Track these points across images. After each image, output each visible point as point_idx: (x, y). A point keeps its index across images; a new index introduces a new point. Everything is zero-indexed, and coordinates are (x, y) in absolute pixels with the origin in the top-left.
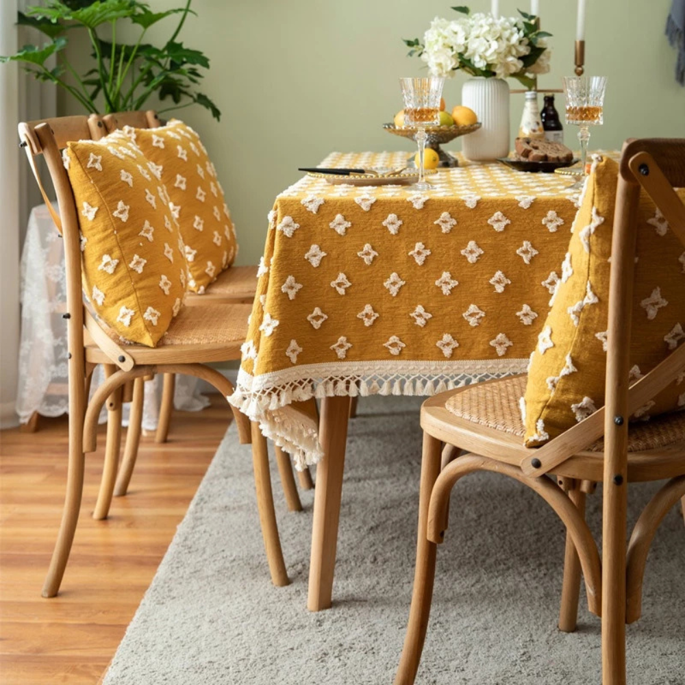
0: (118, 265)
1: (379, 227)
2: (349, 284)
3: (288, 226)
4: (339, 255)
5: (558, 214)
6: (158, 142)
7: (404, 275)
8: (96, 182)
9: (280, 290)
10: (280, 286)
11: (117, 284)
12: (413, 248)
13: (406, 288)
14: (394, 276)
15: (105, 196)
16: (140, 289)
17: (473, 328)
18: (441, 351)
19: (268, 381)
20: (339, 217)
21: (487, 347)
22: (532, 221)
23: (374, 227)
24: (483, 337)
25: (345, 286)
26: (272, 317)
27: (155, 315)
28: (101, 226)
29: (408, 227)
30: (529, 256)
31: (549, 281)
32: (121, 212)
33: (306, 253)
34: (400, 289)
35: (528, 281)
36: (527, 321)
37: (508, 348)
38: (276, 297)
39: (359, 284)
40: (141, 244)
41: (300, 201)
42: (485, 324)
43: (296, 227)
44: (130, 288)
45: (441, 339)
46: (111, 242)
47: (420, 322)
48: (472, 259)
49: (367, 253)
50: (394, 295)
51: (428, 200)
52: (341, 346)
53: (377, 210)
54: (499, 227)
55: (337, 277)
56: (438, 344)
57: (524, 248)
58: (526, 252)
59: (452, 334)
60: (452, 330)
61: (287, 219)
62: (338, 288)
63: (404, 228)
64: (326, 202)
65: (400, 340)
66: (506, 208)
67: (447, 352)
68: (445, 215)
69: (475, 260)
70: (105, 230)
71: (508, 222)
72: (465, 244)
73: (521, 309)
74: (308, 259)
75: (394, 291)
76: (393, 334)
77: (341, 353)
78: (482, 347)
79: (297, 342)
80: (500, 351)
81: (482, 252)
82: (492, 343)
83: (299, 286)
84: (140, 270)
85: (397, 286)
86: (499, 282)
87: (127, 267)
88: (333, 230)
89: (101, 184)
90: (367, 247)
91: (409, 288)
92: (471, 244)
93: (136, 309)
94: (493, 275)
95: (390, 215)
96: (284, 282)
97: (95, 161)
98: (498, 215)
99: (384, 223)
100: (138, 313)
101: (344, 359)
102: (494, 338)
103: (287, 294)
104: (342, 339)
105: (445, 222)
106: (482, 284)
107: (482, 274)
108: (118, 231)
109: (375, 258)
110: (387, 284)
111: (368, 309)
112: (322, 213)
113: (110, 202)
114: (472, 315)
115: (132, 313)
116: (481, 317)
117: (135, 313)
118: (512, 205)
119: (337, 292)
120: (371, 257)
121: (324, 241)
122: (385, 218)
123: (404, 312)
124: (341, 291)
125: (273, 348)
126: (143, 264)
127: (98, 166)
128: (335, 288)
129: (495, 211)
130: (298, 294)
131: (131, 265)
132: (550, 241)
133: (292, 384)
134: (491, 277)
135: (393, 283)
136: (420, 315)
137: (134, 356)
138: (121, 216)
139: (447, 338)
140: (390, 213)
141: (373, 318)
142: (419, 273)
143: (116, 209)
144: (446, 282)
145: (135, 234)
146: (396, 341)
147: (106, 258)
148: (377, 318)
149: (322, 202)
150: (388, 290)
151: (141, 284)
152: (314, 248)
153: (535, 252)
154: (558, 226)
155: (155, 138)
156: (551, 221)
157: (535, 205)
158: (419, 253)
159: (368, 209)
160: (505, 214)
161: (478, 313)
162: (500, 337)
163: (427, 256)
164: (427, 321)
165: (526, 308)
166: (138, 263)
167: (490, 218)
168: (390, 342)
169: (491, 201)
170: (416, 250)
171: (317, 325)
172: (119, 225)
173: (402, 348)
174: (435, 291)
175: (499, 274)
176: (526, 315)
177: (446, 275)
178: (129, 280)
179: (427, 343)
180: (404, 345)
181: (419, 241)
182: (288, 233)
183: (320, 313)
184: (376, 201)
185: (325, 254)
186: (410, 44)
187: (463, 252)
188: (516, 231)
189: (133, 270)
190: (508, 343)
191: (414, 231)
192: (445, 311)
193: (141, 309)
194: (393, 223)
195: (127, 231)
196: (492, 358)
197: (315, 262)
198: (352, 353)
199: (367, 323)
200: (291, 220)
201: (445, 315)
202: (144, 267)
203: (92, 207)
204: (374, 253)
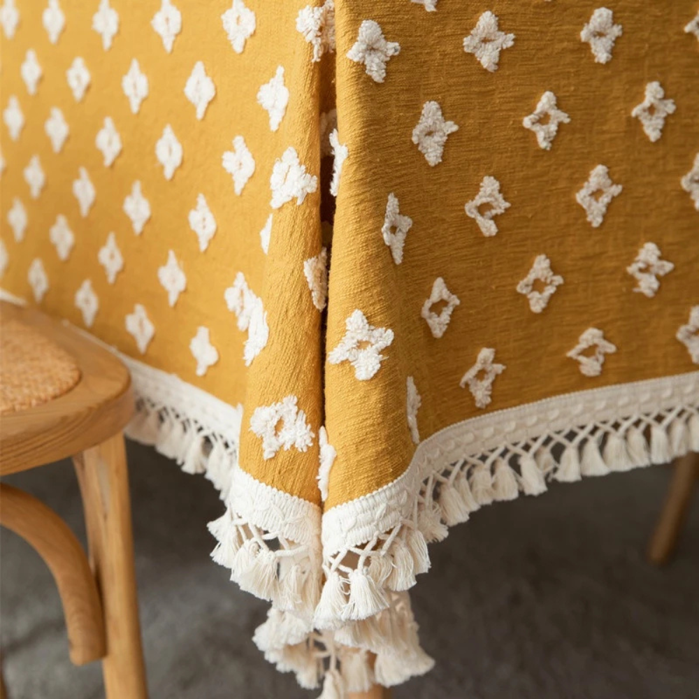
1: (571, 46)
2: (503, 206)
3: (372, 48)
7: (620, 170)
9: (378, 240)
10: (379, 228)
12: (640, 97)
13: (622, 203)
14: (598, 174)
18: (685, 351)
20: (485, 20)
23: (559, 46)
25: (494, 212)
26: (370, 320)
33: (414, 126)
34: (610, 205)
43: (391, 53)
47: (647, 285)
49: (545, 117)
50: (597, 223)
52: (482, 374)
55: (477, 188)
56: (680, 333)
61: (369, 30)
62: (480, 220)
63: (624, 45)
65: (605, 338)
74: (418, 143)
75: (596, 212)
76: (591, 323)
77: (481, 393)
79: (415, 382)
83: (407, 223)
85: (605, 199)
88: (472, 58)
90: (545, 101)
95: (597, 12)
96: (384, 216)
99: (583, 35)
101: (487, 406)
103: (390, 249)
104: (485, 355)
109: (560, 129)
110: (582, 197)
111: (540, 266)
112: (446, 7)
119: (479, 230)
120: (553, 127)
121: (450, 89)
122: (585, 19)
123: (614, 264)
124: (488, 227)
128: (474, 220)
130: (407, 247)
135: (595, 194)
136: (647, 269)
140: (596, 5)
141: (550, 290)
146: (596, 341)
148: (559, 287)
150: (585, 213)
152: (430, 112)
158: (651, 110)
163: (667, 118)
164: (662, 282)
168: (583, 345)
170: (647, 102)
171: (439, 326)
173: (606, 355)
174: (678, 203)
180: (611, 348)
181: (651, 79)
182: (376, 69)
183: (445, 294)
185: (455, 128)
191: (643, 52)
194: (601, 34)
197: (432, 152)
198: (503, 387)
199: (537, 304)
200: (379, 31)
204: (559, 117)
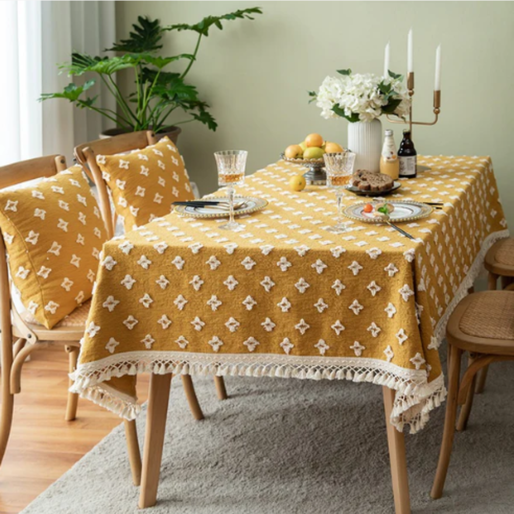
0: (29, 274)
1: (170, 264)
2: (151, 301)
3: (109, 262)
4: (144, 282)
5: (288, 260)
6: (124, 164)
7: (187, 297)
8: (12, 219)
9: (102, 307)
10: (102, 304)
11: (29, 285)
12: (192, 279)
13: (188, 305)
14: (180, 297)
15: (19, 228)
16: (45, 289)
17: (232, 333)
18: (211, 347)
19: (91, 368)
20: (143, 257)
21: (241, 346)
22: (271, 263)
23: (167, 264)
24: (239, 339)
25: (149, 302)
26: (95, 324)
27: (54, 306)
28: (17, 248)
29: (189, 265)
30: (269, 286)
31: (282, 303)
32: (32, 238)
33: (122, 280)
34: (185, 305)
35: (269, 303)
36: (268, 329)
37: (257, 346)
38: (99, 310)
39: (158, 301)
40: (48, 259)
41: (117, 246)
42: (240, 331)
43: (114, 263)
44: (37, 289)
45: (211, 339)
46: (24, 258)
47: (198, 328)
48: (231, 287)
49: (162, 281)
50: (181, 309)
51: (203, 248)
52: (148, 341)
53: (168, 253)
54: (248, 267)
55: (143, 296)
56: (210, 342)
57: (265, 281)
58: (267, 283)
59: (219, 336)
60: (219, 334)
61: (109, 258)
62: (144, 303)
63: (186, 266)
64: (135, 247)
65: (185, 339)
66: (253, 254)
67: (216, 348)
68: (212, 258)
69: (233, 288)
70: (20, 250)
71: (255, 263)
72: (226, 278)
73: (264, 321)
74: (124, 284)
75: (181, 306)
76: (181, 334)
77: (148, 345)
78: (238, 345)
79: (114, 338)
80: (251, 348)
81: (237, 283)
82: (245, 343)
83: (117, 302)
84: (46, 276)
85: (183, 303)
86: (249, 303)
87: (36, 275)
88: (140, 266)
89: (16, 220)
90: (162, 277)
91: (190, 305)
92: (230, 278)
93: (41, 303)
94: (244, 299)
95: (176, 257)
96: (105, 300)
97: (11, 205)
98: (248, 259)
99: (173, 262)
100: (41, 306)
101: (150, 349)
102: (247, 339)
103: (107, 308)
104: (148, 336)
105: (213, 262)
106: (238, 304)
107: (238, 298)
108: (30, 250)
109: (168, 285)
110: (176, 302)
111: (164, 317)
112: (132, 254)
113: (23, 232)
114: (231, 324)
115: (37, 305)
116: (237, 326)
117: (39, 306)
118: (257, 252)
119: (143, 306)
120: (165, 284)
121: (134, 272)
122: (173, 259)
123: (187, 321)
124: (147, 305)
125: (95, 345)
126: (48, 272)
127: (14, 209)
128: (142, 303)
129: (246, 256)
130: (116, 308)
131: (39, 274)
132: (283, 277)
133: (110, 367)
134: (244, 300)
135: (179, 301)
136: (197, 324)
137: (38, 334)
138: (31, 241)
139: (215, 339)
140: (177, 255)
141: (168, 324)
142: (196, 296)
143: (28, 236)
144: (214, 302)
145: (44, 251)
146: (183, 339)
147: (21, 269)
148: (171, 323)
149: (132, 247)
150: (177, 306)
151: (46, 286)
152: (128, 277)
153: (273, 284)
154: (288, 268)
155: (121, 162)
156: (283, 264)
157: (271, 253)
158: (196, 282)
159: (162, 252)
160: (252, 258)
161: (235, 324)
162: (251, 339)
163: (201, 285)
164: (202, 328)
165: (268, 320)
166: (44, 272)
167: (243, 260)
168: (179, 340)
169: (244, 249)
170: (194, 280)
171: (130, 327)
172: (30, 247)
173: (186, 344)
174: (207, 307)
175: (249, 298)
176: (268, 325)
177: (214, 298)
178: (37, 283)
179: (203, 342)
180: (187, 342)
181: (196, 274)
182: (109, 267)
183: (132, 319)
184: (168, 248)
185: (135, 281)
186: (311, 94)
187: (225, 283)
188: (260, 269)
189: (40, 277)
190: (257, 343)
191: (193, 268)
192: (214, 321)
193: (44, 303)
194: (179, 262)
195: (37, 250)
196: (245, 353)
197: (129, 286)
198: (155, 345)
199: (165, 326)
200: (112, 258)
201: (214, 324)
202: (49, 274)
203: (10, 235)
204: (167, 281)
